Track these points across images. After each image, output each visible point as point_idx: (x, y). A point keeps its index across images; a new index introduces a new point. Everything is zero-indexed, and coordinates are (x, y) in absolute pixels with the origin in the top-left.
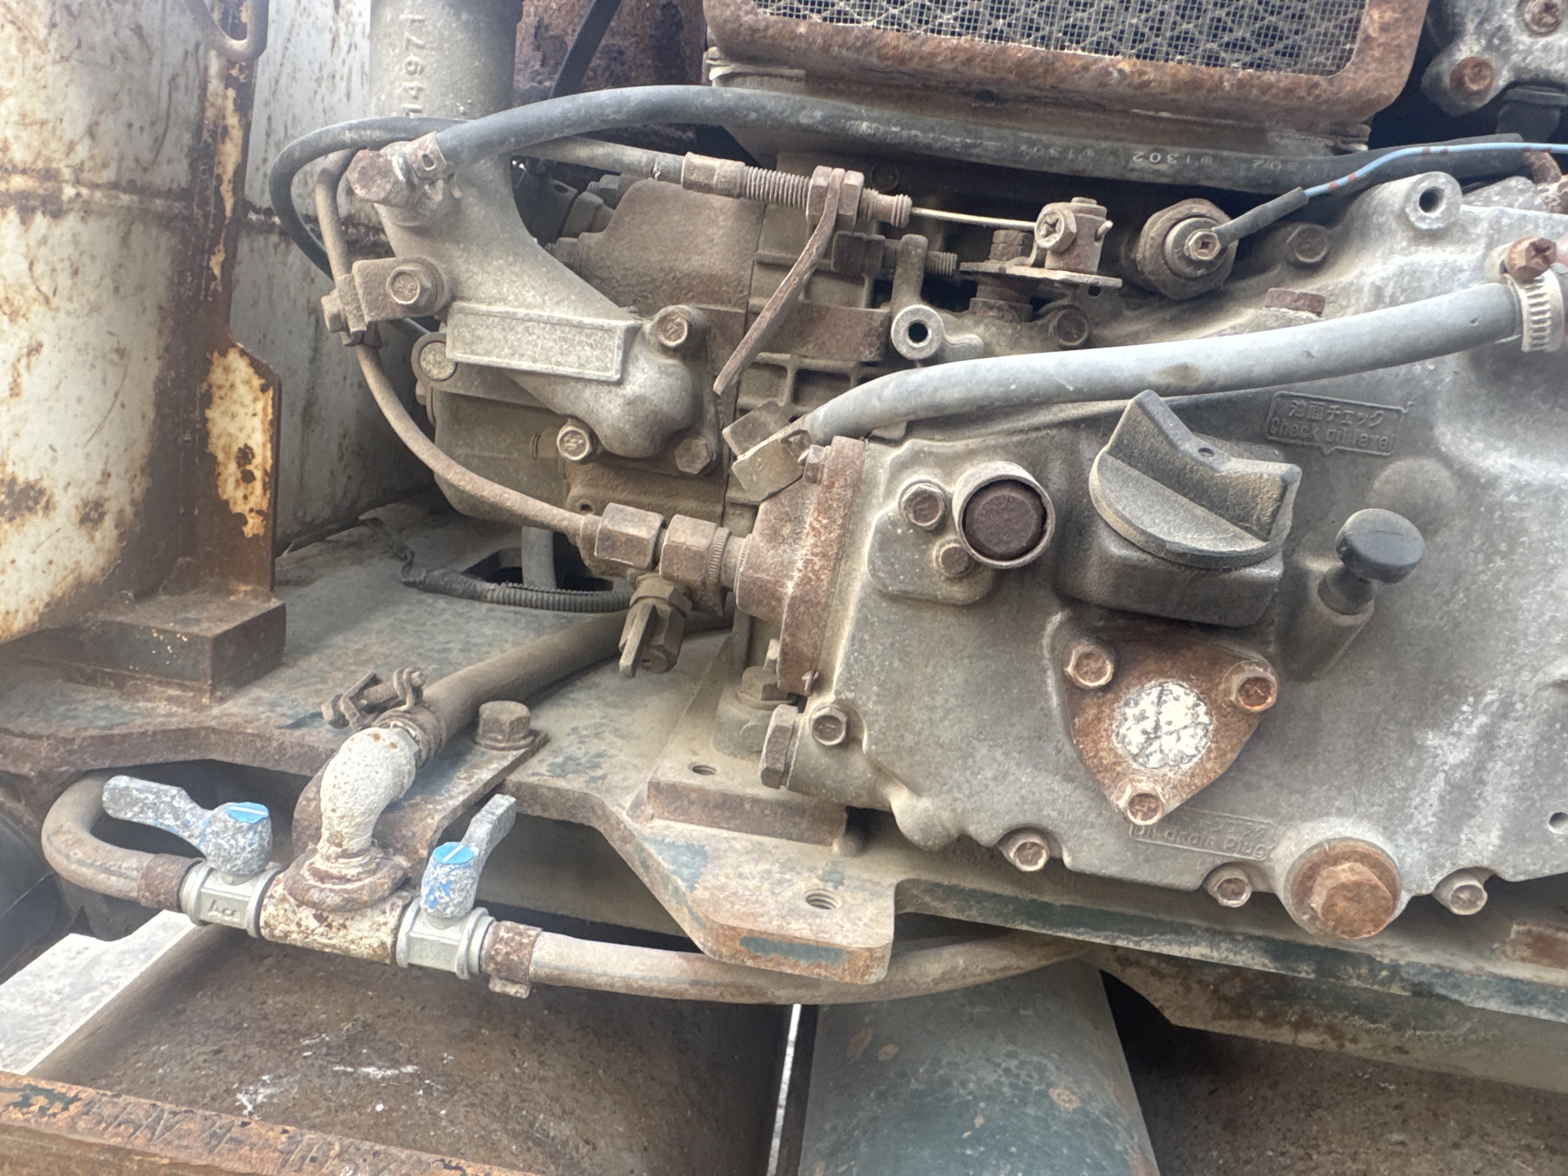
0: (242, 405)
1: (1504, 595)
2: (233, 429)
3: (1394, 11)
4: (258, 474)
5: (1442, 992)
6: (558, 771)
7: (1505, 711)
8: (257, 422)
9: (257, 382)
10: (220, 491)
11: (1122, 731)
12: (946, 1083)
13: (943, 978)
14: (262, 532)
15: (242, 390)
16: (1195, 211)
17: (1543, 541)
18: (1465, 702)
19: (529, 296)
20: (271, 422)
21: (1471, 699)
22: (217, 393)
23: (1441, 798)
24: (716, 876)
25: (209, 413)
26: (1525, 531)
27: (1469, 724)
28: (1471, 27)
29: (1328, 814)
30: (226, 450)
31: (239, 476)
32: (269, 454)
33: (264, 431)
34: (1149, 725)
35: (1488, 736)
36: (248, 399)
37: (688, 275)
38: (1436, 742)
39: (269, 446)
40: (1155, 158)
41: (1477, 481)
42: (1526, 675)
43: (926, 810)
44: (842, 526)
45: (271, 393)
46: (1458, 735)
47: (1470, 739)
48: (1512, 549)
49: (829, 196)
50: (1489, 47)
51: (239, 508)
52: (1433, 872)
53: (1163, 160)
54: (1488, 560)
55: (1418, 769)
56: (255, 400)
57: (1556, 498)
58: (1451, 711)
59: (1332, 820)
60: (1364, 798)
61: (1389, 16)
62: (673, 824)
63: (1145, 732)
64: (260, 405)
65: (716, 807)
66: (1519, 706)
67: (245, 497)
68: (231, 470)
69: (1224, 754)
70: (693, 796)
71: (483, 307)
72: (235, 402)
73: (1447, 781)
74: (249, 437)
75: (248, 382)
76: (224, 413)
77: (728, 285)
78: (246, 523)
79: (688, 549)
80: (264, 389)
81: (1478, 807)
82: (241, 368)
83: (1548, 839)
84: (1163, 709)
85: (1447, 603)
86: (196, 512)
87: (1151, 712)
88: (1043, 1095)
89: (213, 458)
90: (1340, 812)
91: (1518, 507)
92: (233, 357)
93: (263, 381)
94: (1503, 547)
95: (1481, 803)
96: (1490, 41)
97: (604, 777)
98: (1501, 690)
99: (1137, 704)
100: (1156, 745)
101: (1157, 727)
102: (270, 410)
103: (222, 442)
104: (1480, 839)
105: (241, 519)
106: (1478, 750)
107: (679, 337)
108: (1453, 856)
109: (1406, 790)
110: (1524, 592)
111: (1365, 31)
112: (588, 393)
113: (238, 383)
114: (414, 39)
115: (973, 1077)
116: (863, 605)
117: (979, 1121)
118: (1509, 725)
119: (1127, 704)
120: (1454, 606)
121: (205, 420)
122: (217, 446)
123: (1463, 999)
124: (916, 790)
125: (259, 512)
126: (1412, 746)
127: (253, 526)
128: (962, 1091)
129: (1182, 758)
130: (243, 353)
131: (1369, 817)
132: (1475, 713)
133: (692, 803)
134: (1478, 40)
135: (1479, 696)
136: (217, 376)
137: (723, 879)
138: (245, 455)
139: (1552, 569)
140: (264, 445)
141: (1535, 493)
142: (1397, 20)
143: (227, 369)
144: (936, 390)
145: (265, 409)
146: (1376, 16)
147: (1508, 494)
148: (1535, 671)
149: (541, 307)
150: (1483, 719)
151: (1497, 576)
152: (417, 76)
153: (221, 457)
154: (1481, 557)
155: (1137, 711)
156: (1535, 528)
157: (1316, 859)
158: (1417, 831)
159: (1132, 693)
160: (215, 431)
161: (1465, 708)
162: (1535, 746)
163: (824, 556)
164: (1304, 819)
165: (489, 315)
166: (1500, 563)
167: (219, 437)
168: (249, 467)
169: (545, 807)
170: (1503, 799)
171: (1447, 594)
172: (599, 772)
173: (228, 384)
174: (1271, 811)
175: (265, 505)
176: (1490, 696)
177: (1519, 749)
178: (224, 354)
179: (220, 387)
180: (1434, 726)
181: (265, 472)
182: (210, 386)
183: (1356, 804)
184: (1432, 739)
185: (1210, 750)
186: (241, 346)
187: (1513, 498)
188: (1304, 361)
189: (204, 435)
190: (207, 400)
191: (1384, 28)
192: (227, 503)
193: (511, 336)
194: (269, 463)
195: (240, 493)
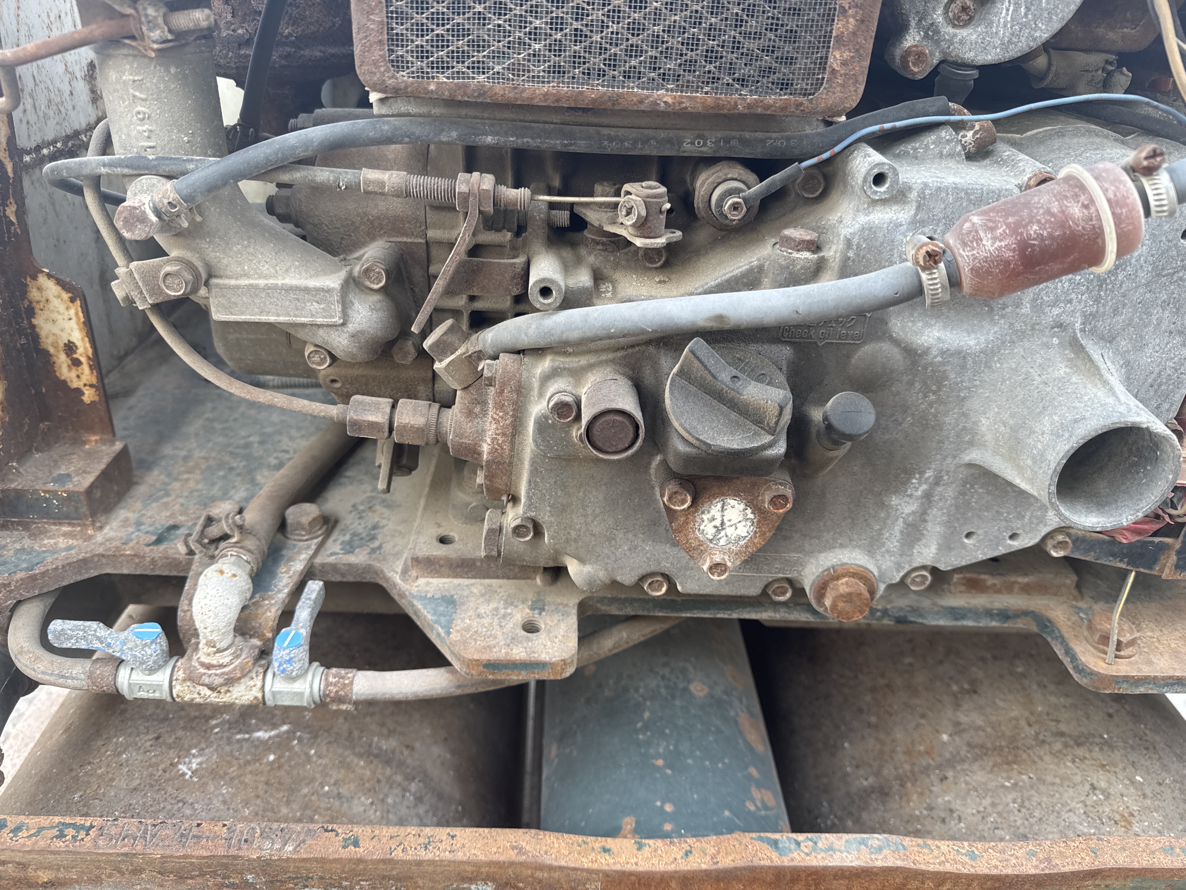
0: (59, 312)
1: (935, 416)
2: (56, 330)
3: (850, 51)
4: (83, 359)
5: (912, 619)
6: (348, 547)
7: (938, 481)
8: (73, 324)
9: (66, 296)
10: (58, 374)
11: (702, 527)
12: (626, 690)
13: (614, 647)
14: (97, 398)
15: (55, 303)
16: (729, 176)
17: (957, 384)
18: (914, 477)
19: (265, 268)
20: (84, 323)
21: (917, 476)
22: (37, 307)
23: (902, 532)
24: (463, 619)
25: (35, 321)
26: (946, 378)
27: (917, 489)
28: (913, 23)
29: (834, 547)
30: (55, 345)
31: (70, 362)
32: (88, 345)
33: (81, 330)
34: (717, 523)
35: (928, 496)
36: (62, 308)
37: (378, 218)
38: (898, 502)
39: (87, 339)
40: (699, 143)
41: (916, 353)
42: (949, 460)
43: (589, 572)
44: (513, 416)
45: (78, 302)
46: (910, 496)
47: (917, 498)
48: (939, 389)
49: (471, 199)
50: (926, 36)
51: (75, 384)
52: (898, 571)
53: (705, 144)
54: (925, 396)
55: (888, 516)
56: (68, 308)
57: (964, 358)
58: (906, 482)
59: (838, 551)
60: (855, 536)
61: (847, 55)
62: (431, 580)
63: (715, 527)
64: (72, 312)
65: (458, 566)
66: (945, 478)
67: (78, 377)
68: (62, 359)
69: (764, 534)
70: (442, 562)
71: (233, 282)
72: (53, 311)
73: (905, 522)
74: (70, 335)
75: (59, 297)
76: (47, 319)
77: (409, 222)
78: (83, 394)
79: (412, 426)
80: (72, 300)
81: (923, 534)
82: (51, 288)
83: (964, 546)
84: (725, 513)
85: (900, 424)
86: (44, 390)
87: (718, 516)
88: (686, 690)
89: (46, 354)
90: (842, 546)
91: (942, 364)
92: (42, 280)
93: (70, 295)
94: (934, 388)
95: (925, 532)
96: (926, 33)
97: (380, 548)
98: (935, 470)
99: (709, 512)
100: (723, 533)
101: (722, 523)
102: (81, 315)
103: (50, 340)
104: (925, 551)
105: (79, 392)
106: (923, 504)
107: (381, 281)
108: (910, 562)
109: (880, 530)
110: (946, 414)
111: (831, 67)
112: (321, 332)
113: (51, 298)
114: (137, 94)
115: (642, 684)
116: (533, 463)
117: (647, 715)
118: (939, 489)
119: (703, 513)
120: (905, 425)
121: (33, 327)
122: (47, 343)
123: (924, 621)
124: (582, 561)
125: (91, 386)
126: (882, 505)
127: (89, 396)
128: (636, 696)
129: (739, 538)
130: (49, 276)
131: (859, 547)
132: (920, 484)
133: (441, 566)
134: (919, 32)
135: (922, 473)
136: (34, 294)
137: (467, 621)
138: (70, 348)
139: (963, 399)
140: (83, 339)
141: (952, 355)
142: (852, 57)
143: (40, 289)
144: (562, 333)
145: (77, 314)
146: (838, 56)
147: (935, 357)
148: (955, 457)
149: (275, 277)
150: (925, 487)
151: (931, 405)
152: (146, 121)
153: (52, 350)
154: (920, 395)
155: (709, 516)
156: (952, 376)
157: (827, 578)
158: (888, 551)
159: (706, 507)
160: (43, 334)
161: (914, 481)
162: (955, 498)
163: (504, 434)
164: (820, 552)
165: (237, 287)
166: (932, 397)
167: (47, 337)
168: (75, 356)
169: (343, 575)
170: (938, 529)
171: (900, 420)
172: (376, 544)
173: (43, 299)
174: (800, 549)
175: (94, 381)
176: (929, 474)
177: (947, 500)
178: (34, 278)
179: (38, 302)
180: (896, 492)
181: (89, 358)
182: (31, 302)
183: (851, 540)
184: (894, 501)
185: (756, 533)
186: (47, 271)
187: (939, 359)
188: (795, 316)
189: (34, 337)
190: (31, 312)
191: (844, 63)
192: (65, 382)
193: (257, 301)
194: (90, 352)
195: (73, 374)
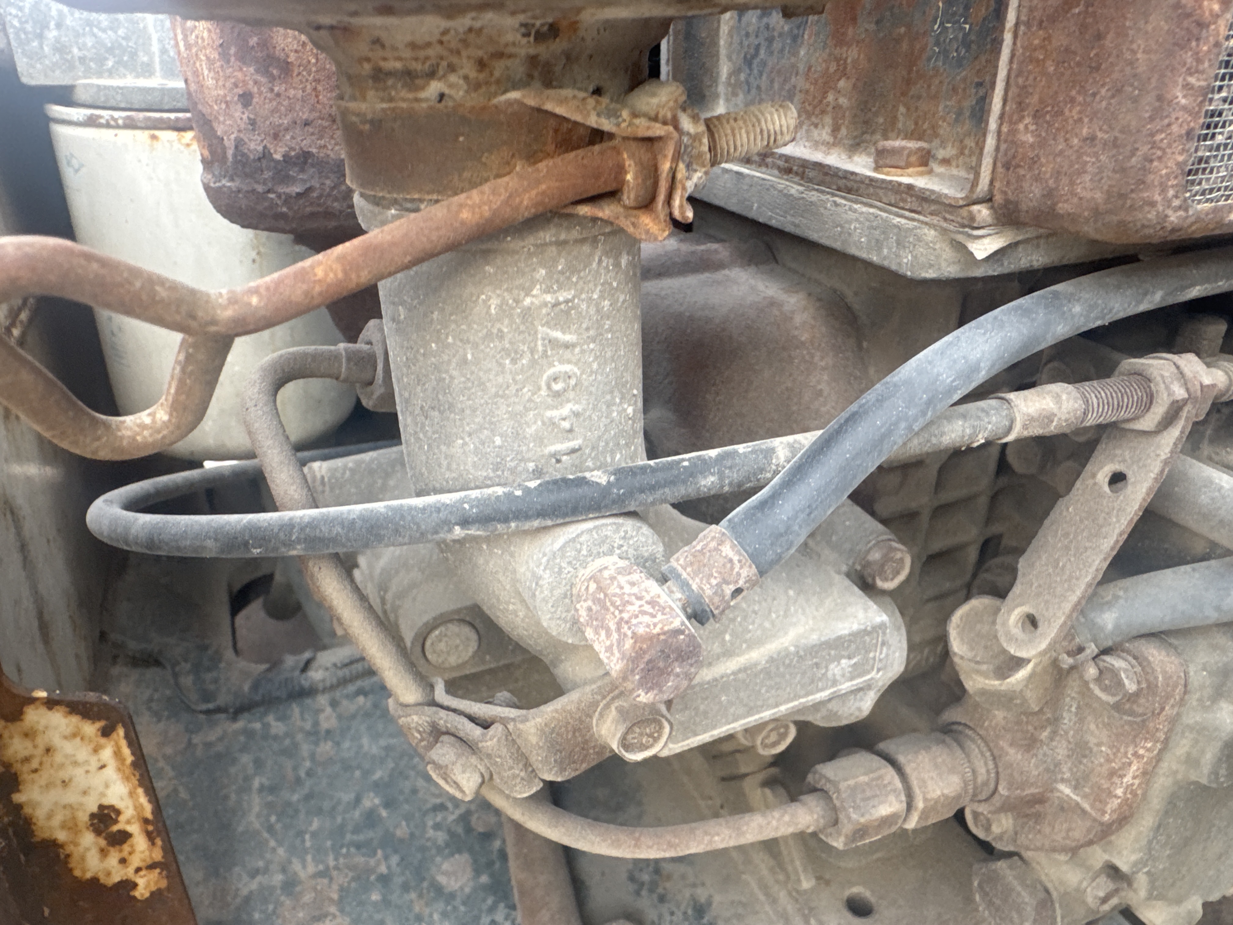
0: (76, 763)
2: (71, 797)
4: (134, 829)
8: (110, 772)
9: (90, 729)
10: (77, 873)
14: (162, 884)
15: (68, 748)
20: (134, 765)
22: (24, 770)
25: (18, 798)
30: (71, 826)
31: (103, 842)
32: (143, 800)
33: (127, 779)
36: (83, 753)
39: (140, 791)
45: (121, 732)
51: (117, 876)
56: (96, 750)
64: (107, 754)
67: (123, 861)
68: (87, 843)
72: (62, 766)
74: (103, 795)
75: (74, 735)
76: (48, 786)
78: (135, 885)
80: (106, 732)
82: (56, 724)
86: (47, 912)
89: (53, 845)
92: (35, 715)
93: (100, 724)
102: (126, 752)
103: (58, 820)
105: (128, 885)
113: (57, 741)
121: (16, 808)
122: (51, 827)
125: (151, 866)
127: (147, 885)
130: (50, 704)
136: (16, 748)
138: (104, 817)
140: (131, 794)
143: (29, 735)
145: (117, 754)
153: (61, 836)
160: (40, 815)
167: (50, 816)
168: (115, 828)
173: (40, 751)
175: (158, 855)
178: (15, 717)
179: (27, 760)
181: (145, 822)
182: (9, 766)
186: (43, 694)
190: (10, 784)
192: (95, 881)
194: (148, 810)
195: (113, 860)
